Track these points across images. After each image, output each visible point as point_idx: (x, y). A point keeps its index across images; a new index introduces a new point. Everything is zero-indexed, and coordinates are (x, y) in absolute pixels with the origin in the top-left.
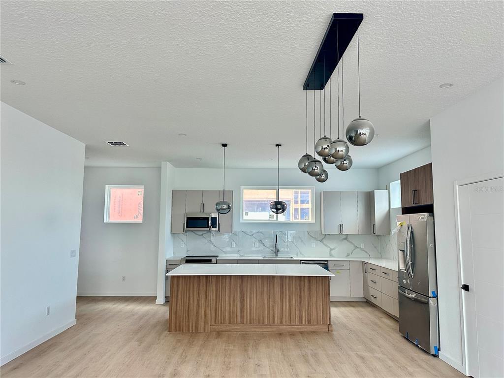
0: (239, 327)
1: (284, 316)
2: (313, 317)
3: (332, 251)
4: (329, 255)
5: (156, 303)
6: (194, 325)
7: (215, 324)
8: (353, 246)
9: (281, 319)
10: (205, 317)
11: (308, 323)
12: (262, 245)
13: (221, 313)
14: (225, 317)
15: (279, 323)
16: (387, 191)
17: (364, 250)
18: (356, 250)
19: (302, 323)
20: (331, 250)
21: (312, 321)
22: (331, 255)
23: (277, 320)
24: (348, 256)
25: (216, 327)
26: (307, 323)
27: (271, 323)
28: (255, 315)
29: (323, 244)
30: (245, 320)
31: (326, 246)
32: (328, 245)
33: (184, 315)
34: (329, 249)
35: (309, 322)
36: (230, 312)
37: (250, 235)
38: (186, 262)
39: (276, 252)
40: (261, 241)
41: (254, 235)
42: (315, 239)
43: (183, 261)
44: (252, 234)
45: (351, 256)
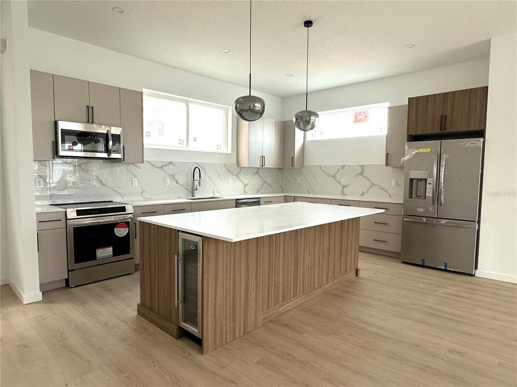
0: (292, 303)
1: (330, 272)
2: (349, 264)
4: (243, 192)
5: (24, 303)
6: (242, 322)
7: (268, 308)
8: (262, 180)
12: (174, 182)
13: (275, 290)
14: (279, 294)
17: (270, 185)
18: (264, 184)
19: (341, 274)
20: (246, 185)
21: (348, 269)
22: (245, 192)
24: (258, 191)
25: (270, 313)
26: (344, 272)
29: (239, 179)
30: (298, 291)
31: (240, 181)
32: (243, 180)
34: (243, 184)
35: (346, 271)
37: (159, 168)
38: (77, 215)
39: (193, 191)
40: (173, 176)
41: (163, 168)
42: (232, 173)
43: (72, 213)
44: (161, 165)
45: (260, 192)
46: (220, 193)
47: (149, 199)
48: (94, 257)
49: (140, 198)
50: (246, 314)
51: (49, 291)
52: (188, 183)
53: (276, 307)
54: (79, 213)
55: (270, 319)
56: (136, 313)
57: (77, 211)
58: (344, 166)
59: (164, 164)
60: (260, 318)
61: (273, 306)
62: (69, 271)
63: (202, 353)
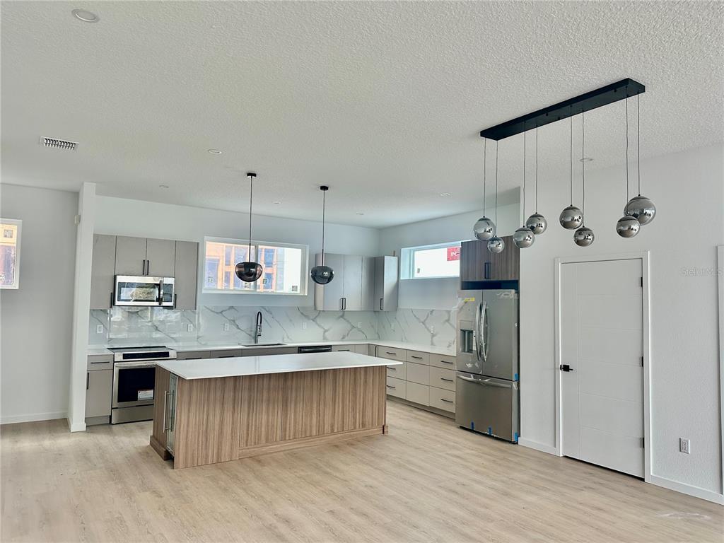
0: (279, 446)
1: (336, 422)
2: (368, 419)
3: (327, 334)
4: (322, 338)
5: (72, 431)
6: (215, 451)
7: (247, 445)
8: (349, 325)
9: (332, 426)
10: (232, 437)
11: (363, 427)
12: (234, 327)
13: (255, 429)
14: (261, 434)
15: (330, 431)
16: (396, 258)
17: (361, 331)
18: (354, 330)
19: (355, 428)
20: (325, 331)
21: (367, 423)
22: (325, 339)
23: (327, 428)
24: (343, 338)
25: (248, 450)
26: (361, 426)
27: (320, 433)
28: (300, 427)
29: (317, 323)
30: (287, 436)
31: (319, 325)
32: (322, 325)
33: (200, 439)
34: (322, 330)
35: (363, 425)
36: (268, 426)
37: (217, 313)
38: (124, 358)
39: (256, 337)
40: (234, 321)
41: (224, 313)
42: (307, 317)
43: (119, 357)
44: (220, 311)
45: (346, 338)
46: (291, 339)
47: (205, 345)
48: (135, 398)
49: (196, 343)
50: (220, 444)
51: (93, 425)
52: (251, 328)
53: (257, 446)
54: (125, 356)
55: (250, 455)
56: (149, 444)
57: (124, 355)
58: (433, 310)
59: (224, 309)
60: (237, 452)
61: (253, 444)
62: (112, 408)
63: (173, 468)
